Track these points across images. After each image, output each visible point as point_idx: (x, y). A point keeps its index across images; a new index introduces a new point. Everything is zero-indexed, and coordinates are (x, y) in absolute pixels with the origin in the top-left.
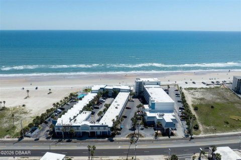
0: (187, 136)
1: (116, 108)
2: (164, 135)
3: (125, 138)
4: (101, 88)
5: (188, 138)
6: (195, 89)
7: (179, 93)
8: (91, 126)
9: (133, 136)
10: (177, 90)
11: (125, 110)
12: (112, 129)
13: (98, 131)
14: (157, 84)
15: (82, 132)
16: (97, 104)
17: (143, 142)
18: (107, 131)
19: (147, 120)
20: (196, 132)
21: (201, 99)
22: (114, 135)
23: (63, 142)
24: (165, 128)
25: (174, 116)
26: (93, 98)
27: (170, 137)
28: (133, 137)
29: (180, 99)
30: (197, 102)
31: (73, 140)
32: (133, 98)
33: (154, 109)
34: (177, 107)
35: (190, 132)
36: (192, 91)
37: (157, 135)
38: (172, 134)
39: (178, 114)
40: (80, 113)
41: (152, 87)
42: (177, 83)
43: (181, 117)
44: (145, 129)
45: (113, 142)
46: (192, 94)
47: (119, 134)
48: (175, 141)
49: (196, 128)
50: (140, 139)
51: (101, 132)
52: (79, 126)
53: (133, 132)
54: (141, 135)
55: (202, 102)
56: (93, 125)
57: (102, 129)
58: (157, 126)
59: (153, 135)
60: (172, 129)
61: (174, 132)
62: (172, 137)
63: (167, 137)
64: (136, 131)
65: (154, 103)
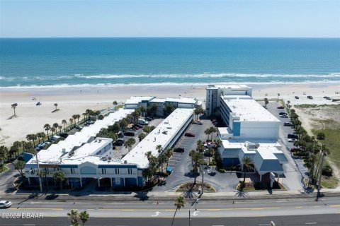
0: (309, 190)
1: (165, 133)
2: (258, 187)
3: (173, 194)
4: (143, 102)
5: (310, 195)
6: (314, 106)
7: (286, 112)
8: (100, 166)
9: (190, 188)
10: (281, 108)
11: (184, 137)
12: (146, 172)
13: (117, 178)
14: (246, 94)
15: (83, 179)
16: (132, 128)
17: (212, 202)
18: (136, 177)
19: (223, 157)
20: (328, 181)
21: (327, 122)
22: (150, 186)
23: (37, 200)
24: (261, 173)
25: (279, 148)
26: (125, 116)
27: (271, 193)
28: (190, 191)
29: (288, 120)
30: (321, 127)
31: (61, 195)
32: (201, 118)
33: (239, 134)
34: (283, 133)
35: (313, 182)
36: (309, 109)
37: (243, 187)
38: (277, 186)
39: (286, 146)
40: (89, 142)
41: (235, 98)
42: (280, 98)
43: (292, 151)
44: (218, 173)
45: (146, 202)
46: (310, 114)
47: (161, 184)
48: (284, 200)
49: (327, 173)
50: (206, 194)
51: (122, 179)
52: (76, 166)
53: (191, 180)
54: (208, 187)
55: (330, 126)
56: (106, 163)
57: (124, 174)
58: (245, 167)
59: (234, 187)
60: (276, 176)
61: (281, 181)
62: (275, 192)
63: (266, 193)
64: (199, 179)
65: (239, 123)
